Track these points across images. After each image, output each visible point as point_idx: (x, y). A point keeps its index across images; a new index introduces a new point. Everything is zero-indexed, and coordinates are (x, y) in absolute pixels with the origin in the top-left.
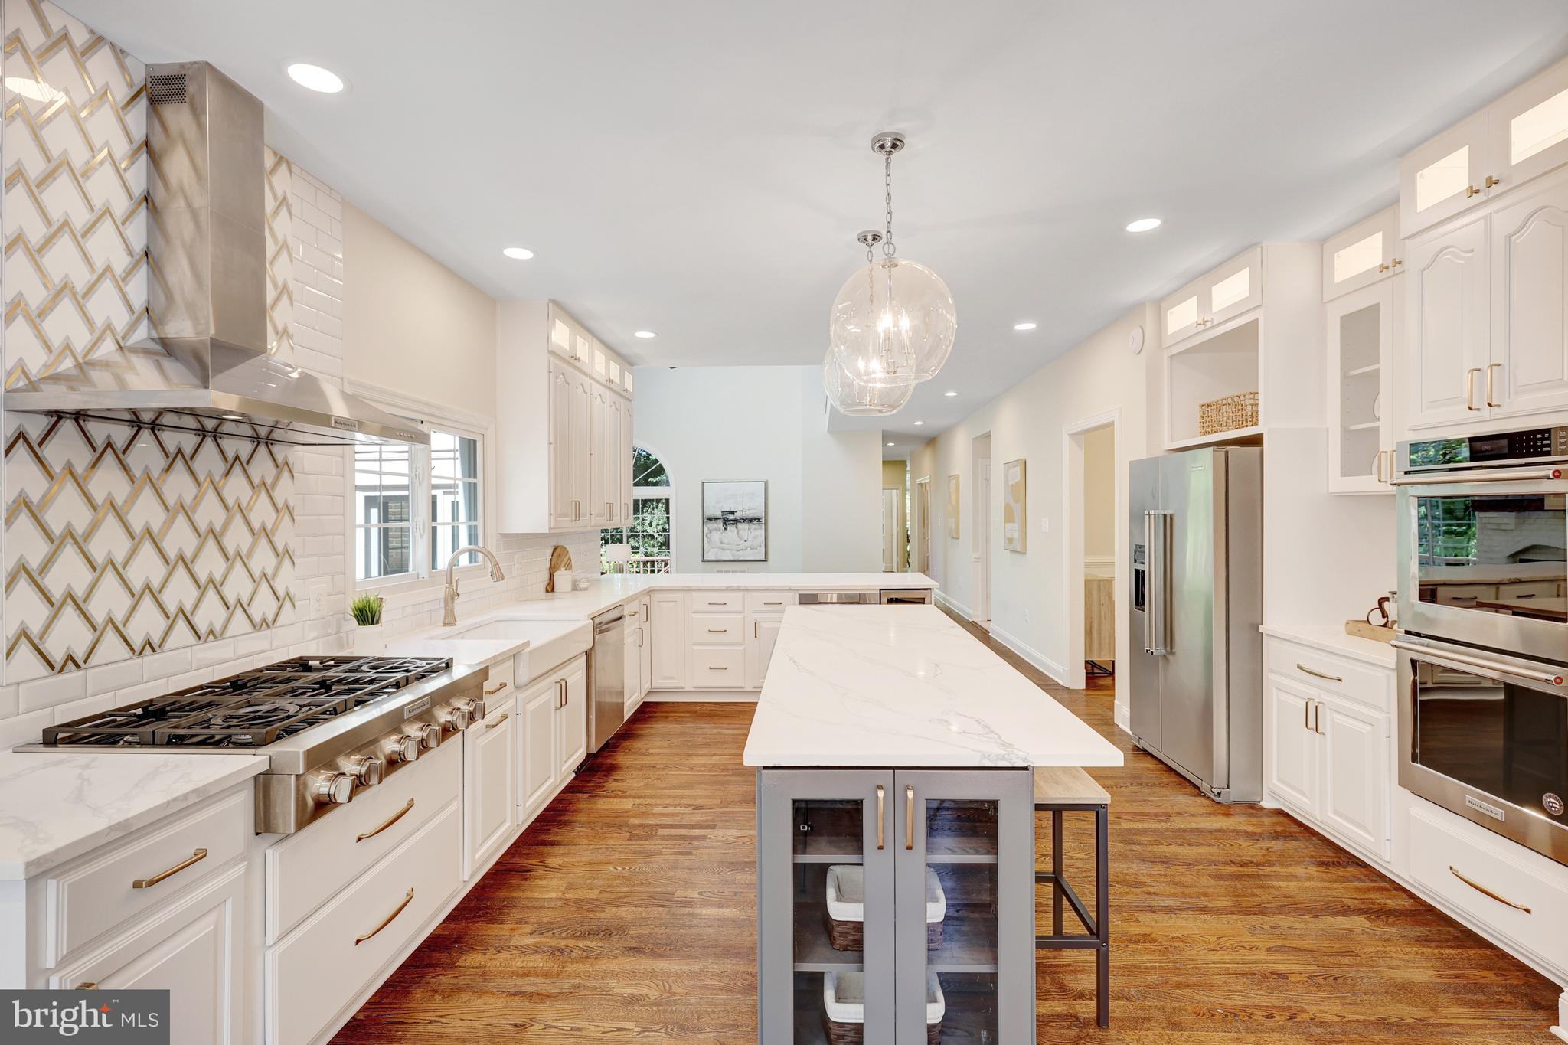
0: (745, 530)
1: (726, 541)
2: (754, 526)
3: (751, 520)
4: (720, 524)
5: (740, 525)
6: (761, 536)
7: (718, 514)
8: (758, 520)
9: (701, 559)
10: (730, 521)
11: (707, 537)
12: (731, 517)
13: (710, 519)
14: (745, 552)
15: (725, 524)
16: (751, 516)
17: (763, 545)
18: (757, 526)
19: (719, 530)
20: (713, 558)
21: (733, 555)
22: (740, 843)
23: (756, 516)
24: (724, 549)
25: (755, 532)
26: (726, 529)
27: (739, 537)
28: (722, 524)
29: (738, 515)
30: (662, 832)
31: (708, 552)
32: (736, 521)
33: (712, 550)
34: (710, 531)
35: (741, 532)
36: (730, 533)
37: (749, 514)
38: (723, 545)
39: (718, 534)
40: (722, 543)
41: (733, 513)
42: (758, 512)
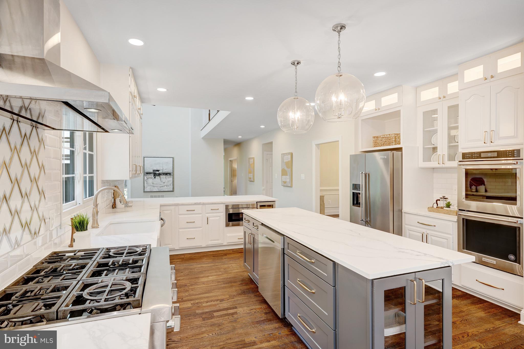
0: (163, 178)
1: (155, 183)
2: (168, 177)
3: (166, 174)
4: (152, 176)
5: (161, 176)
6: (171, 181)
7: (152, 171)
8: (170, 174)
9: (143, 191)
10: (157, 174)
11: (146, 181)
12: (157, 172)
13: (147, 173)
14: (164, 187)
15: (154, 175)
16: (166, 172)
17: (172, 185)
18: (169, 177)
19: (152, 178)
20: (149, 191)
21: (158, 189)
22: (253, 313)
23: (169, 172)
24: (154, 187)
25: (169, 179)
26: (155, 178)
27: (161, 181)
28: (153, 176)
29: (160, 172)
30: (215, 314)
31: (147, 188)
32: (159, 174)
33: (148, 187)
34: (148, 179)
35: (162, 179)
36: (157, 180)
37: (165, 171)
38: (154, 185)
39: (151, 180)
40: (153, 184)
41: (158, 171)
42: (169, 170)
